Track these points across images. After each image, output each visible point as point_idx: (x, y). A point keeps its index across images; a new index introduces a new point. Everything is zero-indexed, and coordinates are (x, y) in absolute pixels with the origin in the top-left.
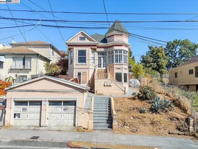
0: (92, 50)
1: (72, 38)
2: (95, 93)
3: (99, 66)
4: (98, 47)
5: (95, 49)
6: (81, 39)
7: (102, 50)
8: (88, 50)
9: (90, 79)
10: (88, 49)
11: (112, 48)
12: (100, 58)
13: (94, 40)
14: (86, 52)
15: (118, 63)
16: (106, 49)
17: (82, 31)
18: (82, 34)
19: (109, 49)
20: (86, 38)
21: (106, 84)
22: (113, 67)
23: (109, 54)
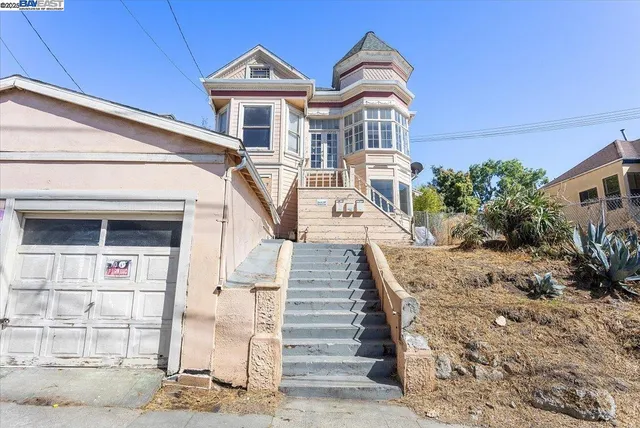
0: (293, 109)
1: (225, 69)
2: (300, 242)
3: (316, 161)
4: (311, 105)
5: (302, 110)
6: (256, 72)
7: (325, 112)
8: (280, 109)
9: (281, 204)
10: (276, 102)
11: (355, 104)
12: (319, 136)
13: (299, 75)
14: (270, 112)
15: (380, 149)
16: (336, 111)
17: (260, 48)
18: (260, 57)
19: (349, 110)
20: (271, 72)
21: (340, 208)
22: (362, 160)
23: (346, 125)
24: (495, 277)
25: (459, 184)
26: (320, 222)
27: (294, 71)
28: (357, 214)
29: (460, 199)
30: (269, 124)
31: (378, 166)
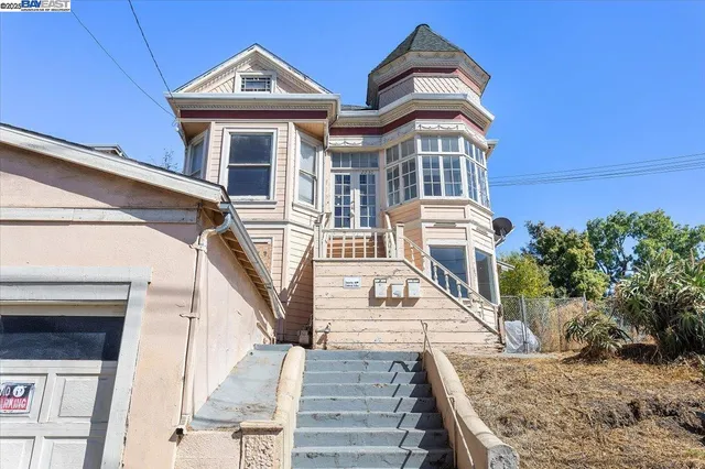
0: (307, 137)
1: (202, 79)
2: (318, 348)
3: (342, 216)
4: (334, 131)
5: (321, 138)
6: (249, 82)
7: (356, 141)
8: (286, 138)
9: (286, 285)
10: (281, 127)
11: (403, 129)
12: (347, 179)
13: (316, 87)
14: (270, 142)
15: (443, 197)
17: (256, 48)
18: (257, 61)
19: (393, 139)
20: (273, 83)
21: (381, 292)
22: (415, 216)
23: (389, 160)
24: (644, 409)
25: (574, 251)
26: (349, 315)
27: (307, 82)
28: (410, 302)
29: (576, 274)
30: (269, 160)
31: (441, 224)
